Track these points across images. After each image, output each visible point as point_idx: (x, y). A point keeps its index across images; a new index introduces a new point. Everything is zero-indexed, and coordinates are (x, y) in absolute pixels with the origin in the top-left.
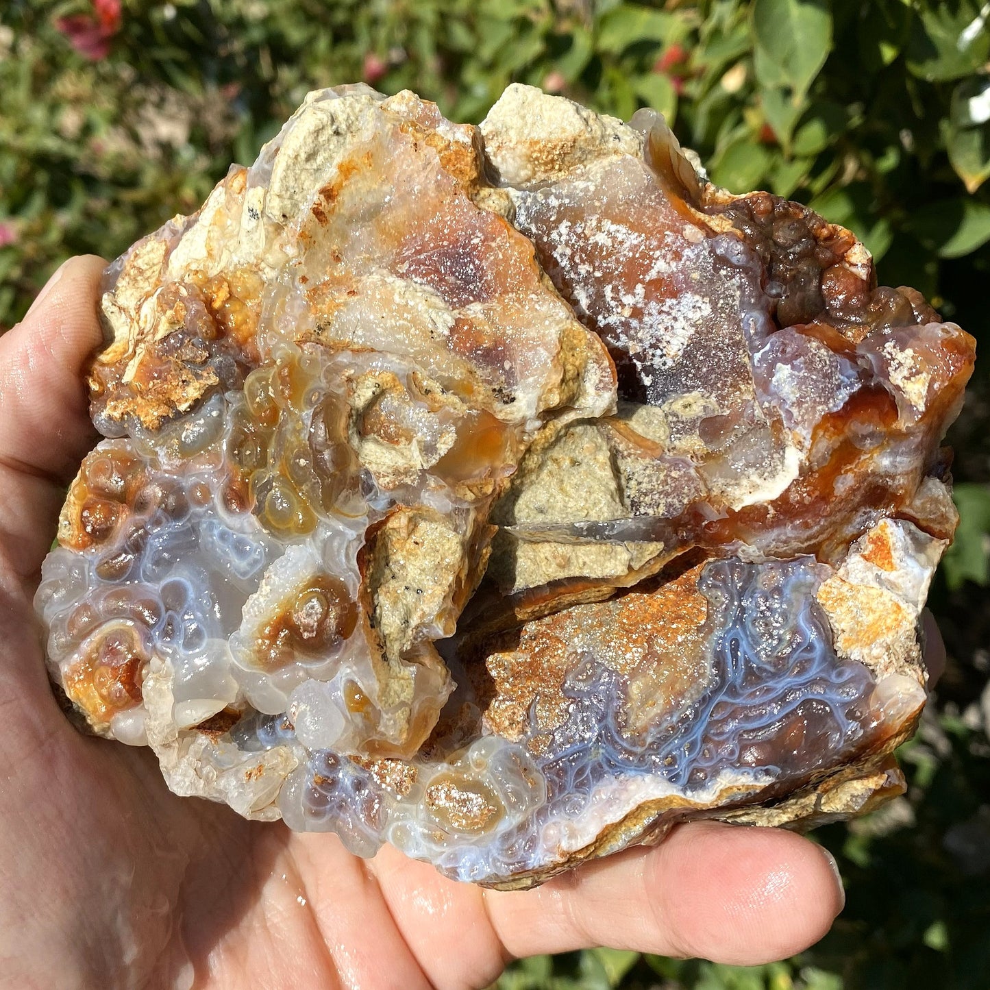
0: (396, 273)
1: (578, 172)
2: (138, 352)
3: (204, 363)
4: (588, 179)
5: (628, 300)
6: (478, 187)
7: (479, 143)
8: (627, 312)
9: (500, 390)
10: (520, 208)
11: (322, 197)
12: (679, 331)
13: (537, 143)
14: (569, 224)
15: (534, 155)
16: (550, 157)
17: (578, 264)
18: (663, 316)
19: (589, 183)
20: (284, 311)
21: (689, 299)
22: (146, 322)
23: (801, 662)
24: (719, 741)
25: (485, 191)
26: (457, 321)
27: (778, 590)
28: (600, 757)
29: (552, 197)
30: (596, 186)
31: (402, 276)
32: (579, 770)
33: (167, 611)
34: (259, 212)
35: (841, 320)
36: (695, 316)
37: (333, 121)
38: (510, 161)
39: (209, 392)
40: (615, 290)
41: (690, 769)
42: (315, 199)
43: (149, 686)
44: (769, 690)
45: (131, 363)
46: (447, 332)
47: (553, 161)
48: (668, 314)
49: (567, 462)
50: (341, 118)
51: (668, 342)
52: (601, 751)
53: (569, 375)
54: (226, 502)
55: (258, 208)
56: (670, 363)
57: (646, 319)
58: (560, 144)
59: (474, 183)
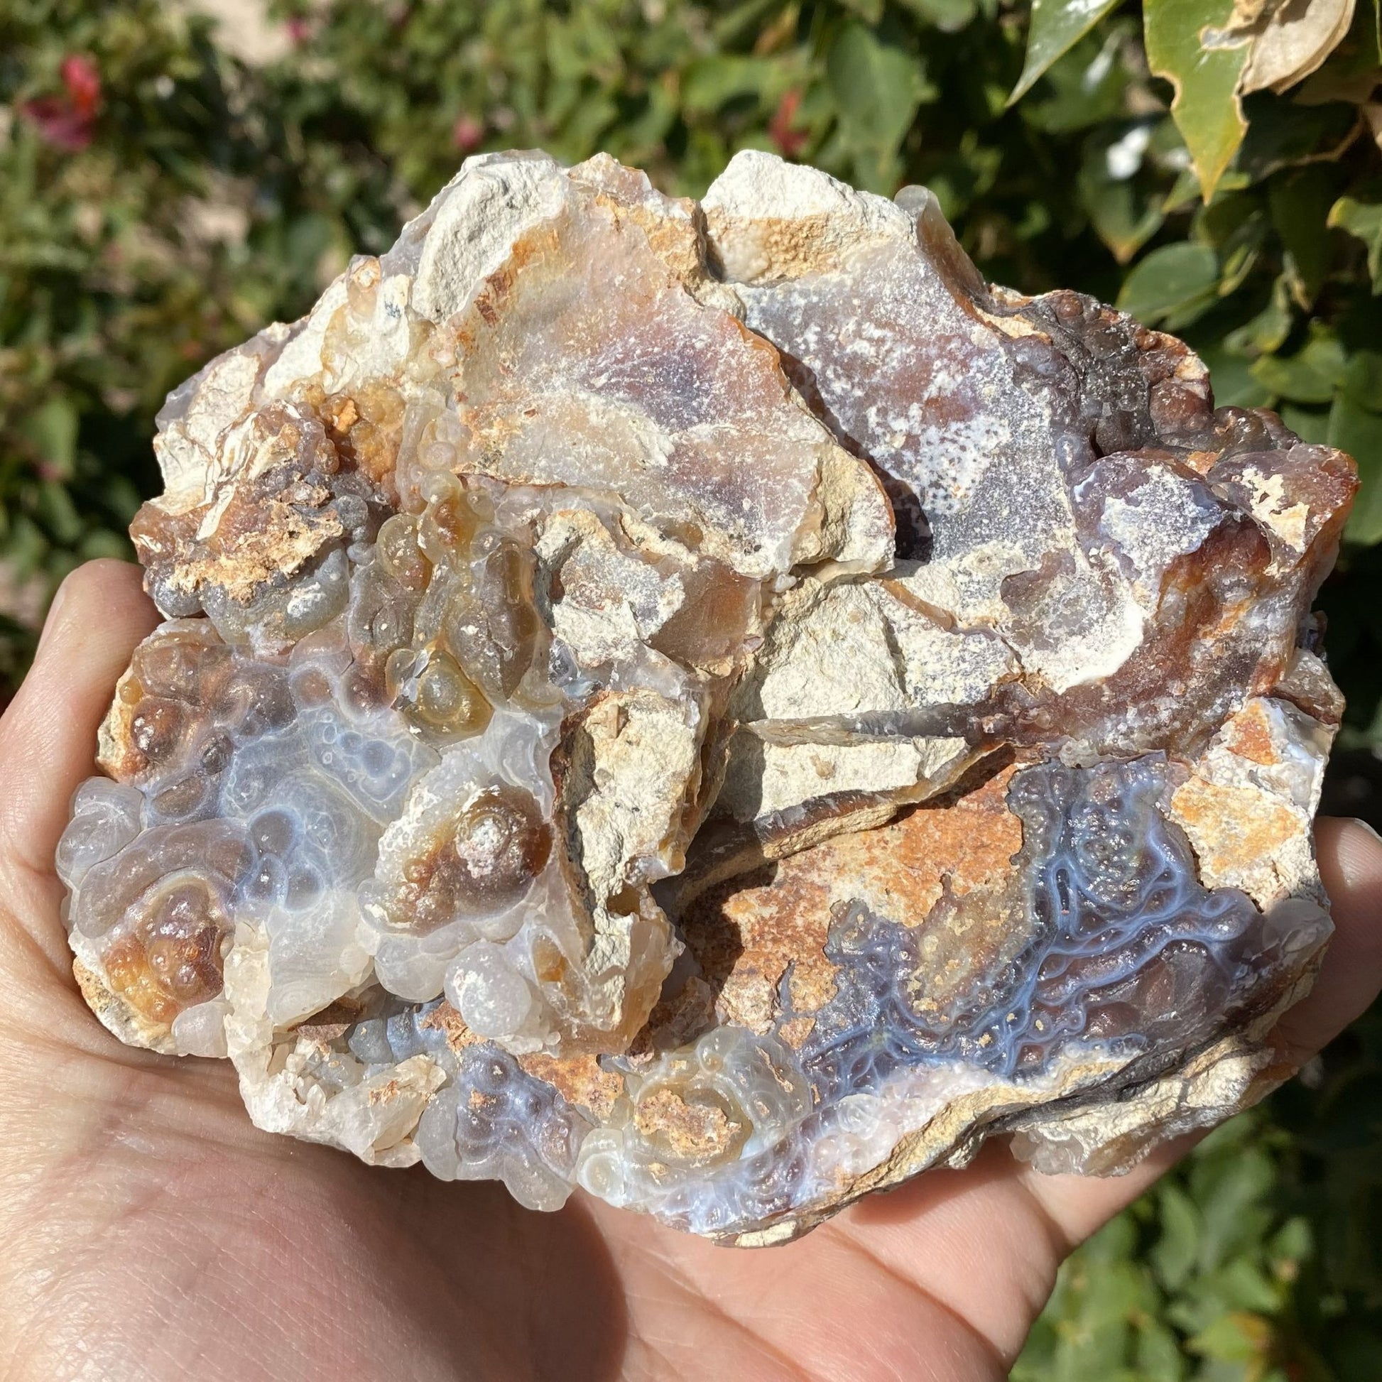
0: (591, 386)
1: (830, 261)
2: (221, 497)
3: (322, 506)
4: (844, 271)
5: (900, 425)
6: (697, 280)
7: (700, 222)
8: (899, 441)
9: (740, 537)
10: (752, 310)
11: (490, 287)
12: (969, 464)
13: (779, 221)
14: (818, 329)
15: (773, 239)
16: (793, 242)
17: (831, 380)
18: (948, 445)
19: (845, 276)
20: (434, 438)
21: (981, 421)
22: (232, 459)
23: (1159, 894)
24: (1057, 1007)
25: (708, 286)
26: (678, 446)
27: (1116, 803)
28: (885, 1044)
29: (796, 295)
30: (854, 279)
31: (599, 391)
32: (857, 1063)
33: (261, 855)
34: (402, 308)
35: (1178, 448)
36: (991, 444)
37: (506, 190)
38: (739, 247)
39: (327, 547)
40: (883, 412)
41: (1019, 1048)
42: (481, 288)
43: (235, 963)
44: (1118, 934)
45: (211, 513)
46: (664, 462)
47: (796, 246)
48: (954, 441)
49: (828, 635)
50: (515, 186)
51: (955, 479)
52: (886, 1035)
53: (831, 516)
54: (352, 697)
55: (400, 303)
56: (957, 507)
57: (924, 449)
58: (808, 224)
59: (694, 273)
